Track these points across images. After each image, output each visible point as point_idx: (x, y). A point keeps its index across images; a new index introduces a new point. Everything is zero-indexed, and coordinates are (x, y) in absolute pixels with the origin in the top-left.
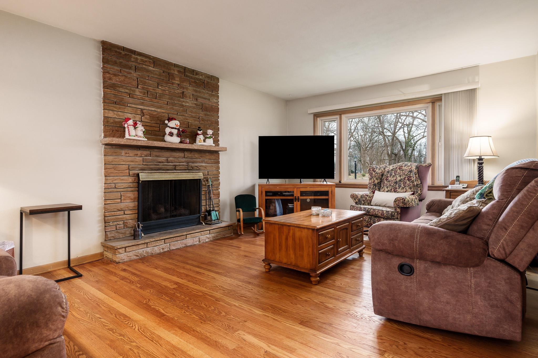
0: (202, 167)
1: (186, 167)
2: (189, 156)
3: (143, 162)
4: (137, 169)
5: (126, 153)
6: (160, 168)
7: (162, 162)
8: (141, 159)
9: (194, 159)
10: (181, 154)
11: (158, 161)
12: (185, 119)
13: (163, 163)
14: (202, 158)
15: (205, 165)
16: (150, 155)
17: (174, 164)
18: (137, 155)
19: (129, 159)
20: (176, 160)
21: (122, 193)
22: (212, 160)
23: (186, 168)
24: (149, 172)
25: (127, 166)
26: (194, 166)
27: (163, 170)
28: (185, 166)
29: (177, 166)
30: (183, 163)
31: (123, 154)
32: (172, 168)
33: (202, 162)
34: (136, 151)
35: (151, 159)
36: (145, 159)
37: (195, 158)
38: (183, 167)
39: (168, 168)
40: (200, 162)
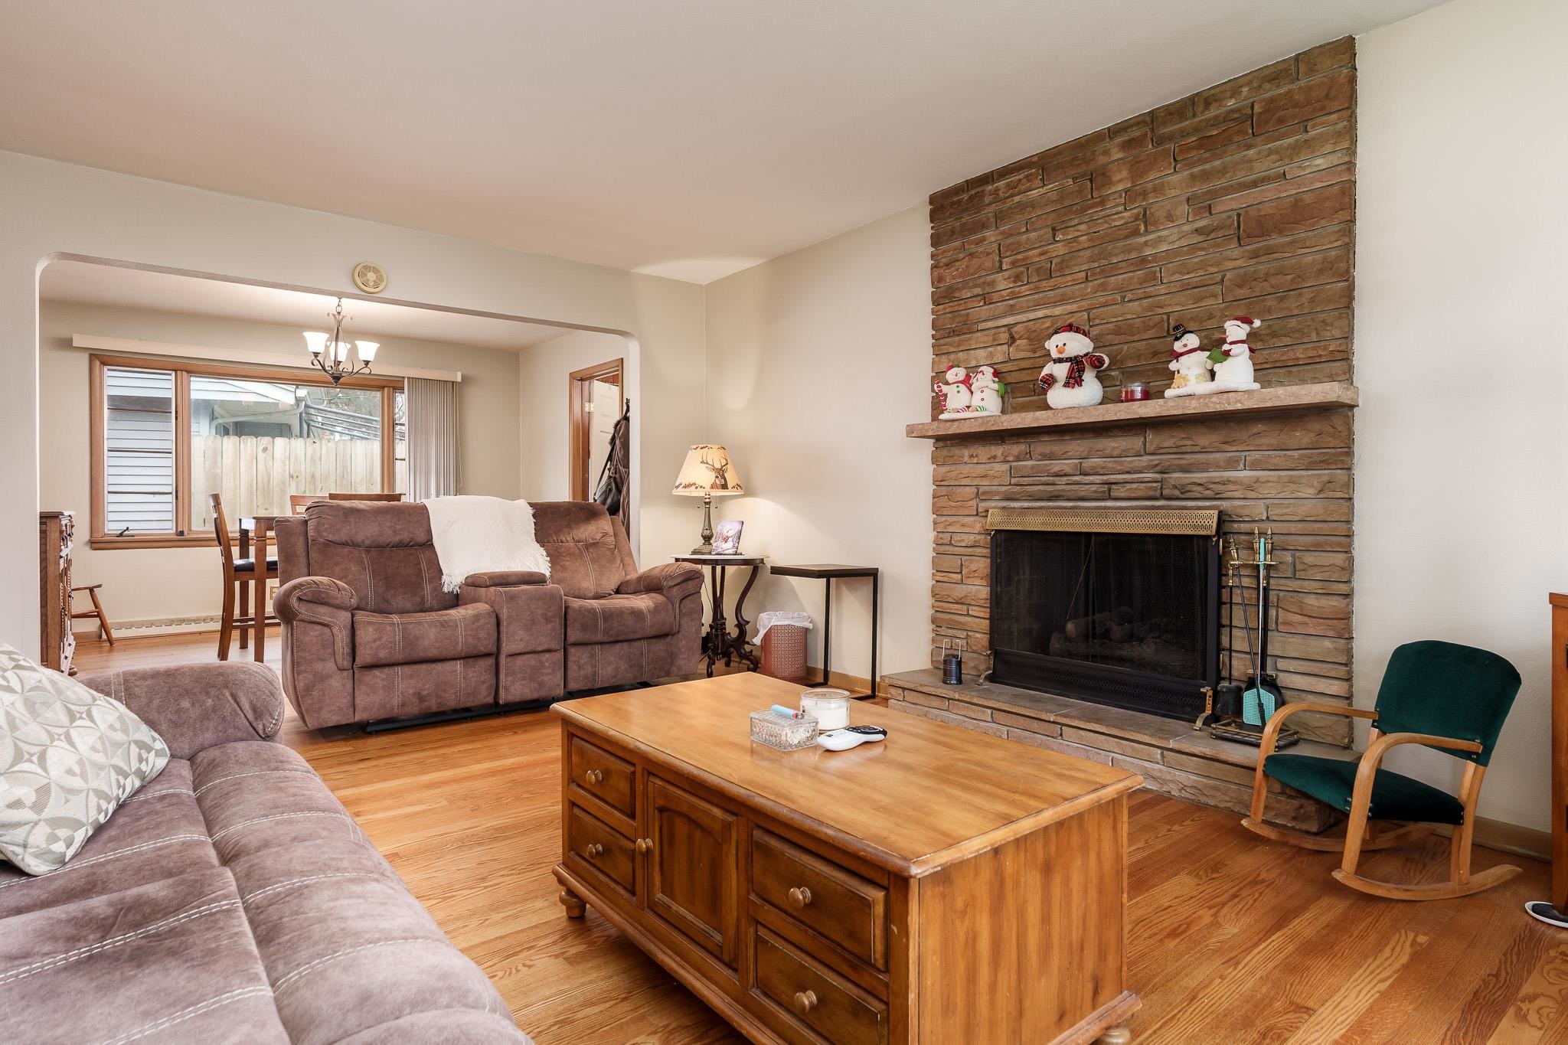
0: (1231, 487)
1: (1155, 489)
2: (1167, 444)
3: (1011, 476)
4: (997, 498)
5: (972, 456)
6: (1056, 494)
7: (1065, 475)
8: (1006, 467)
9: (1188, 456)
10: (1134, 442)
11: (1052, 471)
12: (1150, 308)
13: (1065, 478)
14: (1234, 449)
15: (1251, 477)
16: (1028, 456)
17: (1105, 478)
18: (995, 457)
19: (980, 469)
20: (1110, 463)
21: (964, 558)
22: (1296, 454)
23: (1151, 493)
24: (1026, 504)
25: (974, 489)
26: (1188, 481)
27: (1069, 499)
28: (1148, 485)
29: (1113, 487)
30: (1141, 472)
31: (966, 459)
32: (1095, 492)
33: (1232, 464)
34: (993, 448)
35: (1032, 467)
36: (1016, 467)
37: (1197, 449)
38: (1141, 489)
39: (1082, 494)
40: (1218, 467)
